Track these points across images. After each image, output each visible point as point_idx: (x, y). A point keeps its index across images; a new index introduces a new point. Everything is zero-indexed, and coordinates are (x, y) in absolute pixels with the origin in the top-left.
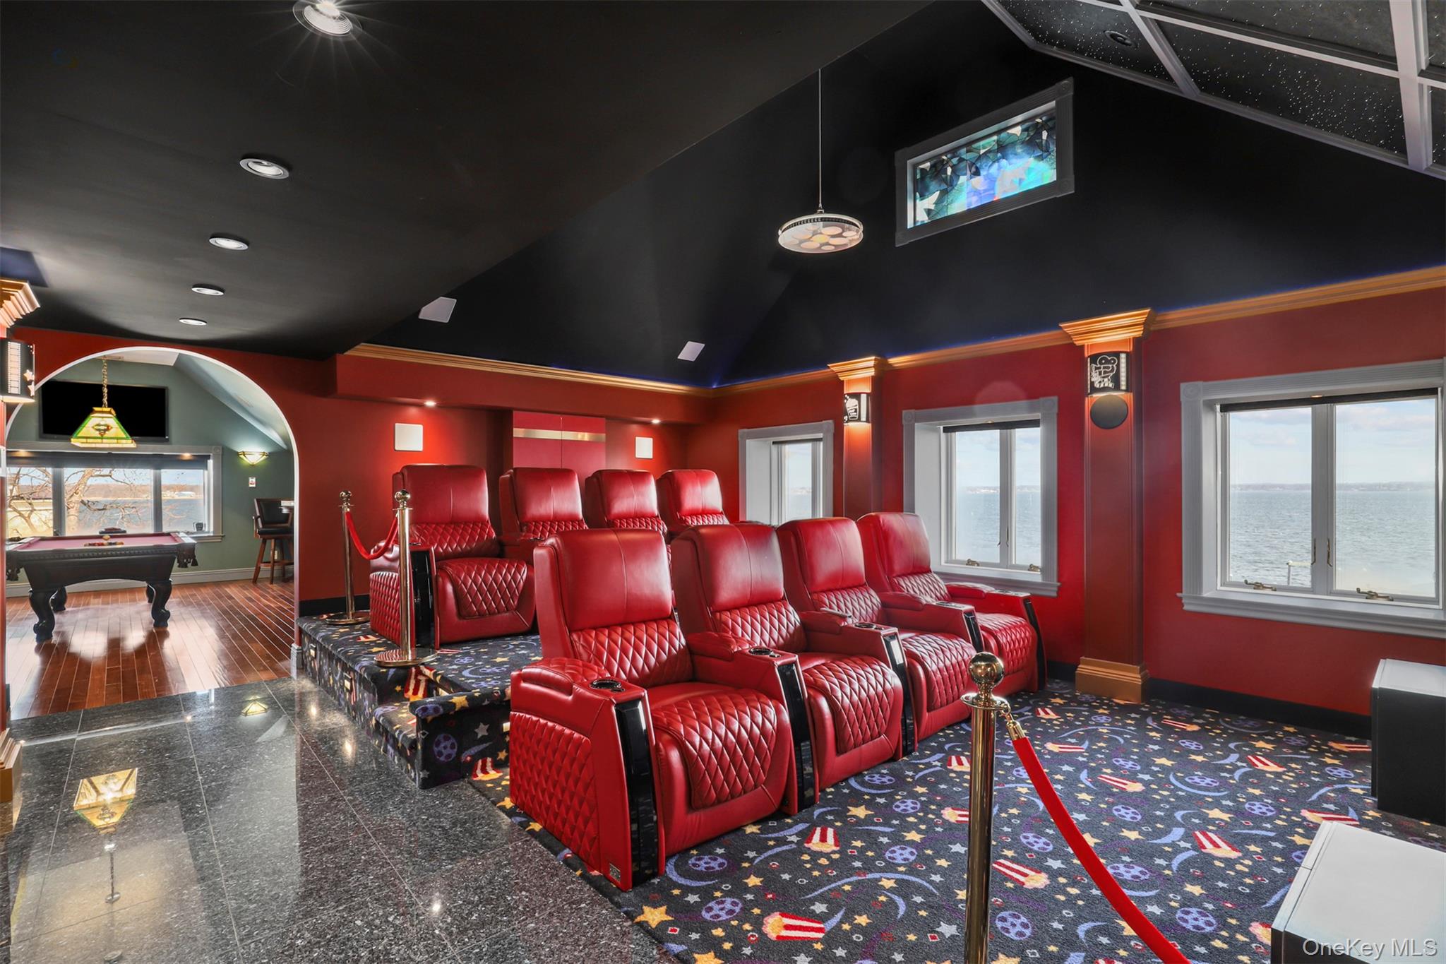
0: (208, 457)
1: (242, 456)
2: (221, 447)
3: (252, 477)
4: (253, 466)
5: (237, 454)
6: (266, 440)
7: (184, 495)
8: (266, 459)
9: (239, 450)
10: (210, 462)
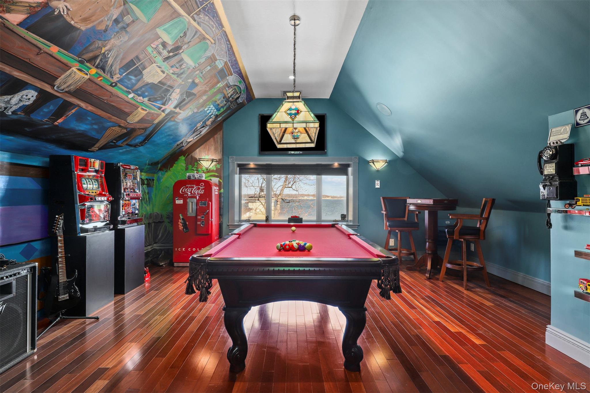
0: (348, 166)
1: (371, 164)
2: (358, 157)
3: (378, 180)
4: (378, 171)
5: (368, 162)
6: (386, 150)
7: (310, 198)
8: (387, 166)
9: (369, 159)
10: (350, 170)
